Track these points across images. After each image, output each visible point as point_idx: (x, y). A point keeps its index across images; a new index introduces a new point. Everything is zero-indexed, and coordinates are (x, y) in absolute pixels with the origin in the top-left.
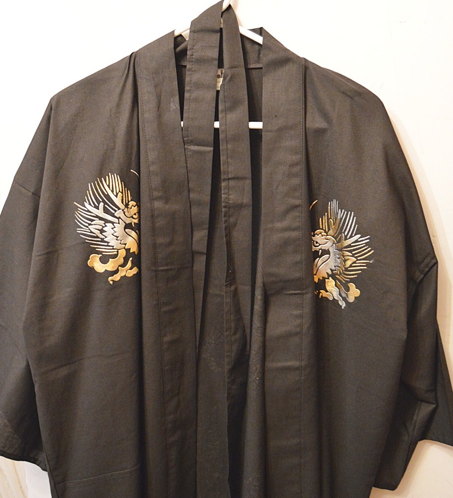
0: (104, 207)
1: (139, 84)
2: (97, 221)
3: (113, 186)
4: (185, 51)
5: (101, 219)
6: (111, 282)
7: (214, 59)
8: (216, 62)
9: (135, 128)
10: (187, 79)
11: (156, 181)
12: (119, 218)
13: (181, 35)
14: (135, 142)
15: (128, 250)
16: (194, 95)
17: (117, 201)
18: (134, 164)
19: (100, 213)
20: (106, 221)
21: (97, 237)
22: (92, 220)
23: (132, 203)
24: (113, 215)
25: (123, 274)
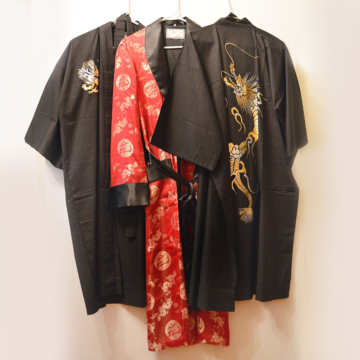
0: (88, 70)
1: (100, 35)
2: (86, 74)
3: (91, 64)
4: (115, 26)
5: (87, 73)
6: (90, 93)
7: (124, 29)
8: (124, 30)
9: (99, 48)
10: (115, 34)
11: (105, 64)
12: (93, 73)
13: (113, 23)
14: (98, 52)
15: (95, 84)
16: (117, 39)
17: (93, 68)
18: (98, 58)
19: (87, 71)
20: (89, 74)
21: (85, 79)
22: (84, 73)
23: (97, 70)
24: (91, 72)
25: (93, 91)
